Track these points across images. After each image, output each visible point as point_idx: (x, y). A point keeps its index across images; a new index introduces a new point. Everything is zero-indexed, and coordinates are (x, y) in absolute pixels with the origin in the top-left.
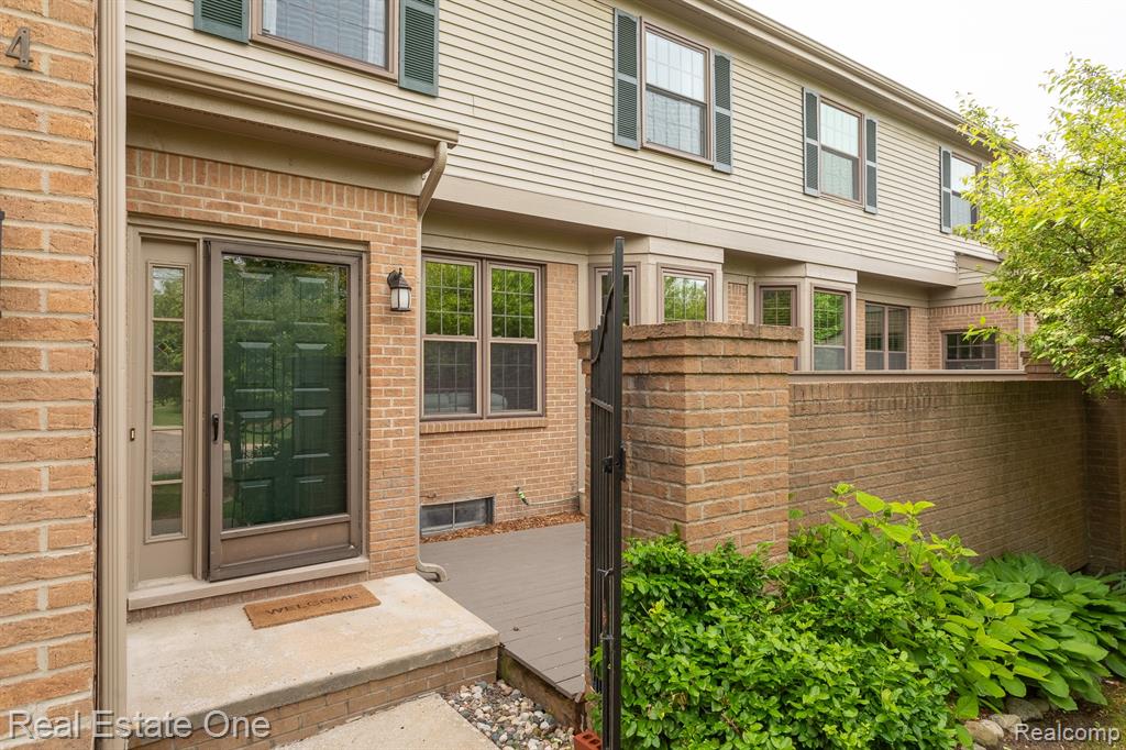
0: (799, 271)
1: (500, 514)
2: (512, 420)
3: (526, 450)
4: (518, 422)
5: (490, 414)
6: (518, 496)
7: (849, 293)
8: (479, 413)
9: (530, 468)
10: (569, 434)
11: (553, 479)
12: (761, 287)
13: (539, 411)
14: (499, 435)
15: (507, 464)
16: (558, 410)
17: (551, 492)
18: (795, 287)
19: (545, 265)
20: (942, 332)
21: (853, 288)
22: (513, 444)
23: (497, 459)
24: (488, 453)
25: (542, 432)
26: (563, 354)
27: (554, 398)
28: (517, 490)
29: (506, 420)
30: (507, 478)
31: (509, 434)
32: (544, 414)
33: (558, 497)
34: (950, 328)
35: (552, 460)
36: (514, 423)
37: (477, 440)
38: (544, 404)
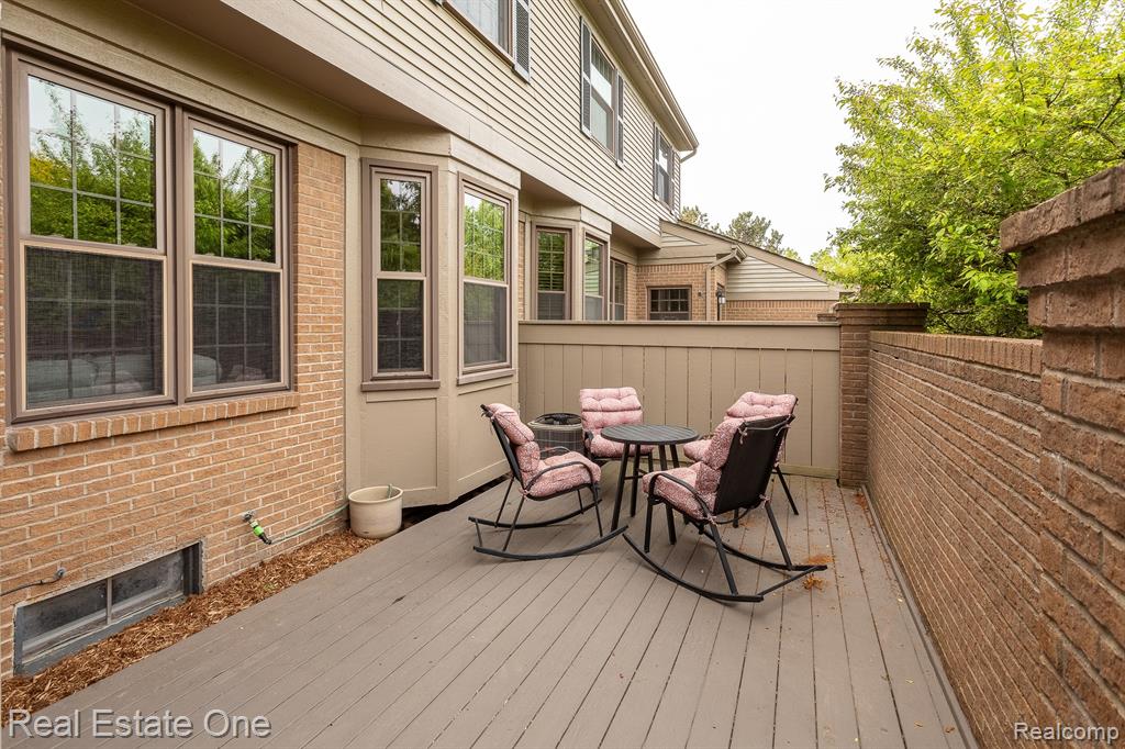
0: (572, 213)
1: (213, 571)
2: (236, 401)
3: (262, 449)
4: (250, 404)
5: (191, 393)
6: (249, 529)
7: (605, 243)
8: (168, 394)
9: (270, 478)
10: (332, 414)
11: (308, 486)
12: (537, 227)
13: (284, 381)
14: (212, 431)
15: (229, 478)
16: (314, 378)
17: (303, 508)
18: (570, 230)
19: (294, 145)
20: (648, 287)
21: (607, 238)
22: (240, 443)
23: (207, 473)
24: (189, 466)
25: (289, 415)
26: (322, 291)
27: (310, 359)
28: (247, 519)
29: (225, 403)
30: (227, 502)
31: (232, 425)
32: (293, 384)
33: (315, 513)
34: (654, 284)
35: (307, 458)
36: (243, 406)
37: (165, 445)
38: (293, 371)
